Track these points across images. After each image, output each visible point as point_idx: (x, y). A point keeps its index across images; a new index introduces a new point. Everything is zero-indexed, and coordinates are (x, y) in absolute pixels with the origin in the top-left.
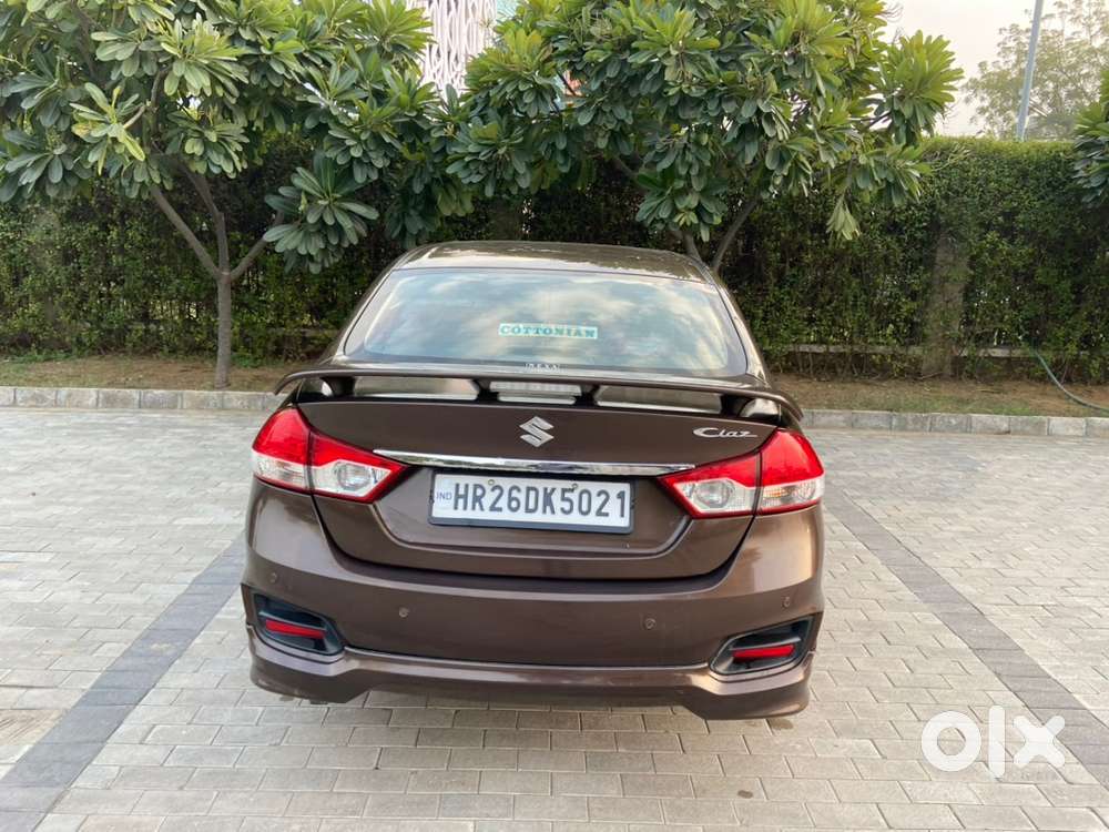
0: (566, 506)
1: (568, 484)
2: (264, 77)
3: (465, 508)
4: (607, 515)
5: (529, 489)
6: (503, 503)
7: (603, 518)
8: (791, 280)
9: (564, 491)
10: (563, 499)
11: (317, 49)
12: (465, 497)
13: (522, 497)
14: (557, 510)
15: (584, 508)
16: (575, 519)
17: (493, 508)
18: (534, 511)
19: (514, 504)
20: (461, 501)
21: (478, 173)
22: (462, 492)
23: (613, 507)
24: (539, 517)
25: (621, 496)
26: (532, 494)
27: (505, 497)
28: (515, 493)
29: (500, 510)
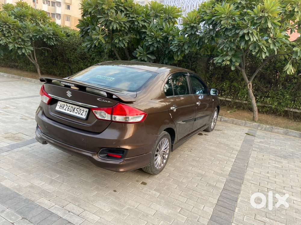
0: (76, 112)
1: (78, 107)
2: (134, 25)
3: (61, 109)
4: (82, 115)
5: (72, 107)
6: (67, 109)
7: (82, 116)
8: (289, 87)
9: (77, 108)
10: (77, 110)
11: (148, 19)
12: (61, 106)
13: (70, 108)
14: (75, 112)
15: (79, 113)
16: (77, 115)
17: (65, 110)
18: (71, 112)
19: (68, 110)
20: (61, 107)
21: (176, 49)
22: (61, 105)
23: (84, 114)
24: (72, 113)
25: (86, 112)
26: (72, 108)
27: (67, 108)
28: (69, 108)
29: (66, 110)
